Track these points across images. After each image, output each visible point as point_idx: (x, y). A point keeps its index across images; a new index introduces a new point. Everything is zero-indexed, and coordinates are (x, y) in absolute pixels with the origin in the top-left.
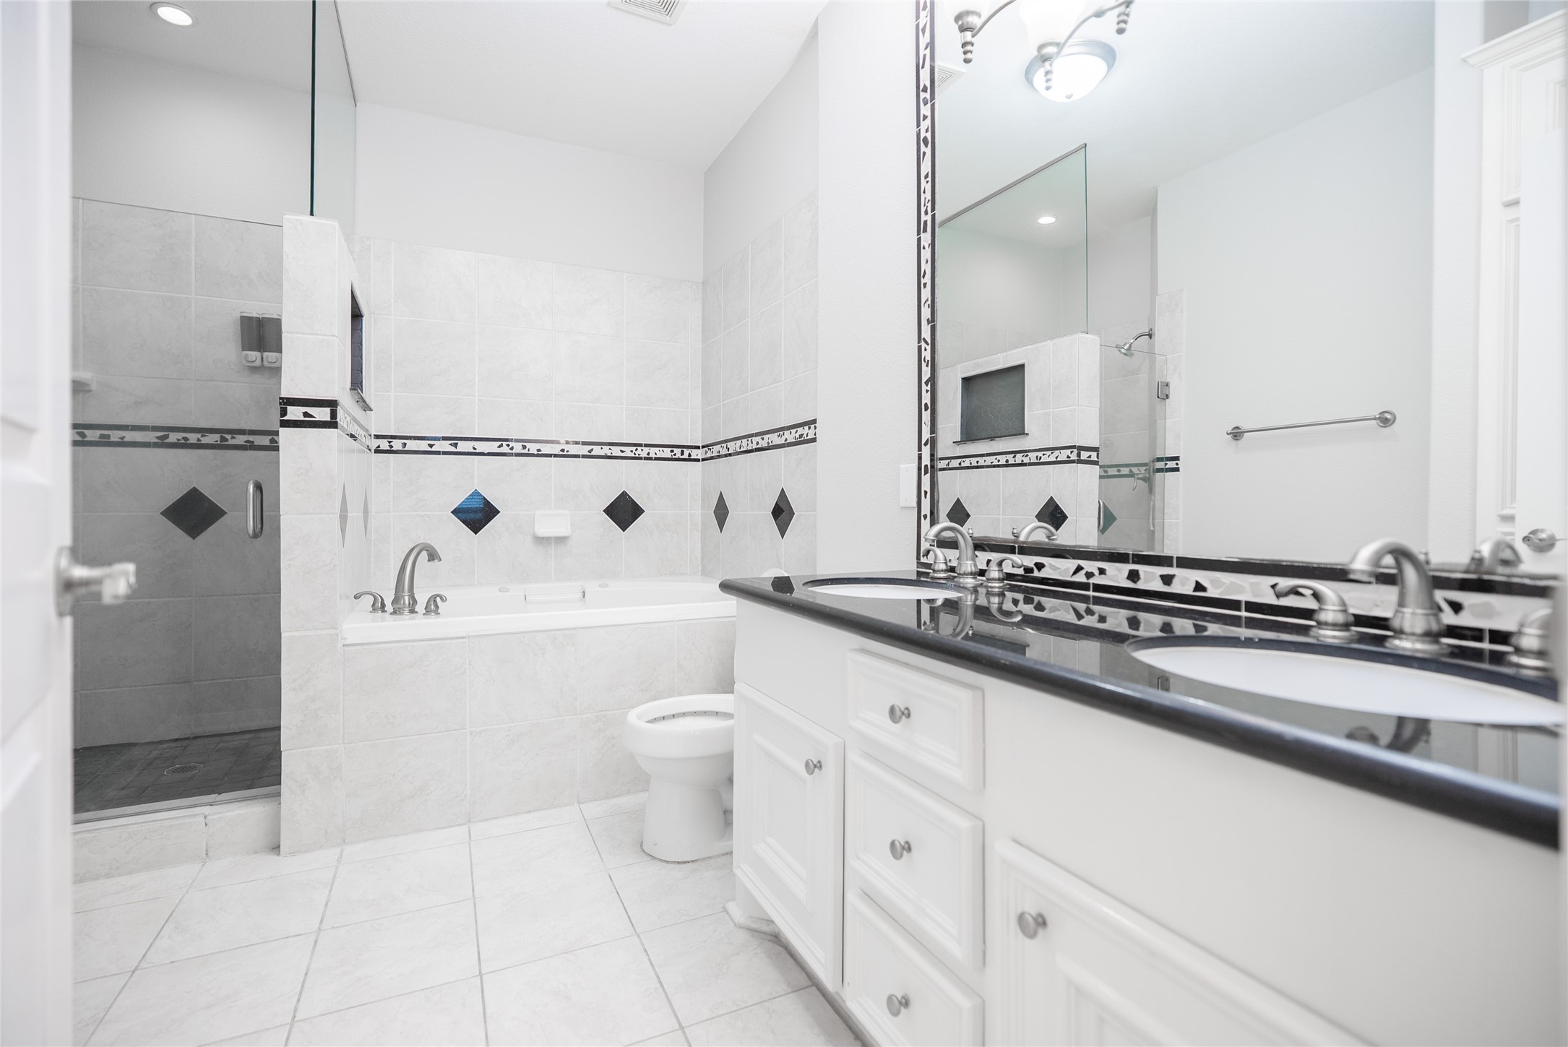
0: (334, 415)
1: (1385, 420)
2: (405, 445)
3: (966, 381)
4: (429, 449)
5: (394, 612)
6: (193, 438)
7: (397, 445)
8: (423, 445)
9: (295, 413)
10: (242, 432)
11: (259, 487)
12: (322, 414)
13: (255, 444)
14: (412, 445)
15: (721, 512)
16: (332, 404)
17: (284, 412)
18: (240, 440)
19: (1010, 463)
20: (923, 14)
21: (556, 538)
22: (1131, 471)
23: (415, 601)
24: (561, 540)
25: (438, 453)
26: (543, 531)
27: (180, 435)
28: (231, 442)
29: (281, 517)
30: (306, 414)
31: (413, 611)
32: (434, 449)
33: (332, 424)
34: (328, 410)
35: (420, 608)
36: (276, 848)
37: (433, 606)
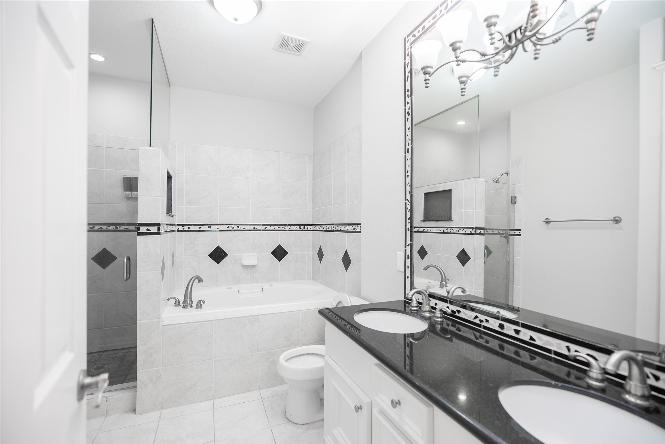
0: (159, 229)
1: (617, 221)
2: (189, 228)
3: (426, 195)
4: (199, 229)
5: (183, 307)
6: (104, 227)
7: (186, 228)
8: (197, 228)
9: (143, 229)
10: (124, 224)
11: (129, 259)
12: (154, 229)
13: (129, 229)
14: (192, 228)
15: (321, 255)
16: (158, 225)
17: (139, 229)
18: (123, 228)
19: (445, 232)
20: (407, 58)
21: (251, 265)
22: (499, 232)
23: (192, 302)
24: (253, 266)
25: (202, 231)
26: (246, 263)
27: (99, 227)
28: (119, 229)
29: (137, 273)
30: (147, 230)
31: (191, 306)
32: (201, 229)
33: (158, 233)
34: (156, 227)
35: (194, 304)
36: (134, 410)
37: (200, 304)
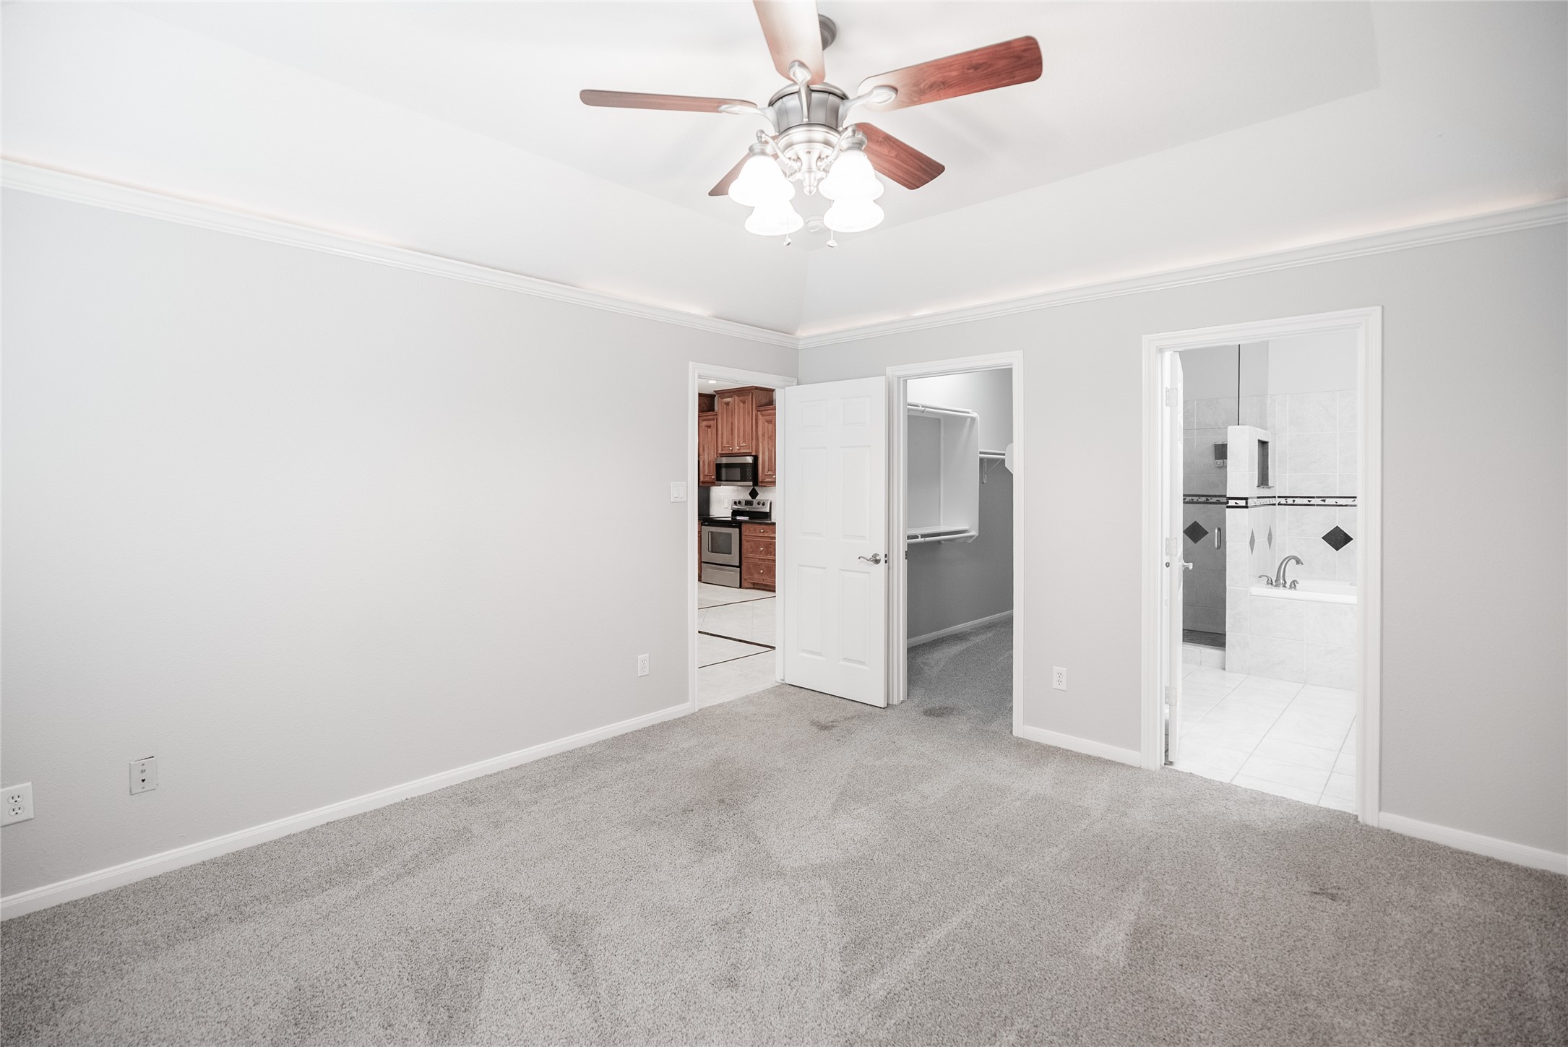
0: (1247, 503)
2: (1294, 501)
4: (1309, 503)
5: (1276, 586)
6: (1195, 499)
7: (1290, 501)
8: (1305, 501)
9: (1232, 503)
10: (1215, 496)
11: (1219, 530)
12: (1242, 503)
13: (1219, 502)
14: (1298, 501)
16: (1246, 499)
17: (1228, 503)
18: (1214, 500)
23: (1285, 582)
25: (1314, 505)
27: (1190, 498)
28: (1210, 501)
29: (1227, 543)
30: (1236, 503)
31: (1284, 586)
32: (1311, 503)
33: (1246, 507)
34: (1244, 501)
35: (1288, 585)
36: (1224, 669)
37: (1294, 584)
